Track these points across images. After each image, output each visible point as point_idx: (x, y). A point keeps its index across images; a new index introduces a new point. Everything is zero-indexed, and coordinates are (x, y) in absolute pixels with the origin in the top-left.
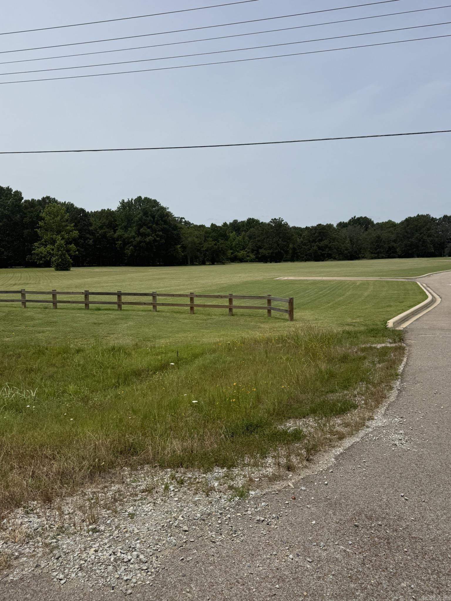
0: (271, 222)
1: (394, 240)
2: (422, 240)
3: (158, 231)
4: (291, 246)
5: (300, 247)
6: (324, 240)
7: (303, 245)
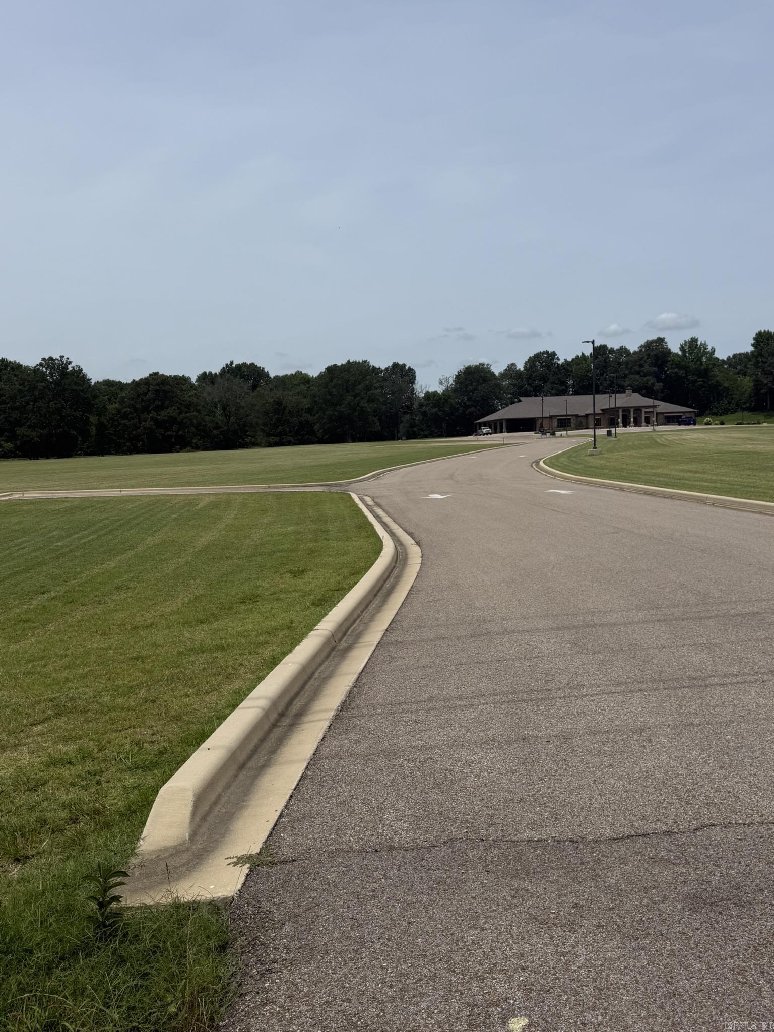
1: (308, 408)
2: (358, 408)
4: (93, 419)
5: (116, 423)
6: (168, 408)
7: (123, 417)
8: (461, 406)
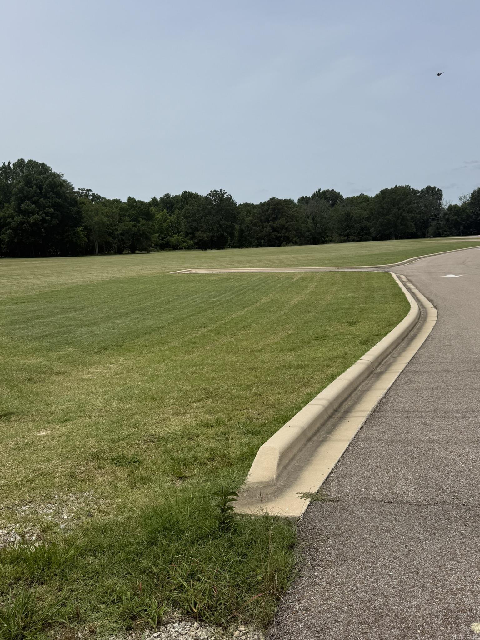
0: (209, 195)
1: (367, 218)
2: (401, 217)
3: (48, 208)
4: (237, 227)
5: (250, 229)
6: (280, 219)
7: (254, 225)
8: (474, 214)
